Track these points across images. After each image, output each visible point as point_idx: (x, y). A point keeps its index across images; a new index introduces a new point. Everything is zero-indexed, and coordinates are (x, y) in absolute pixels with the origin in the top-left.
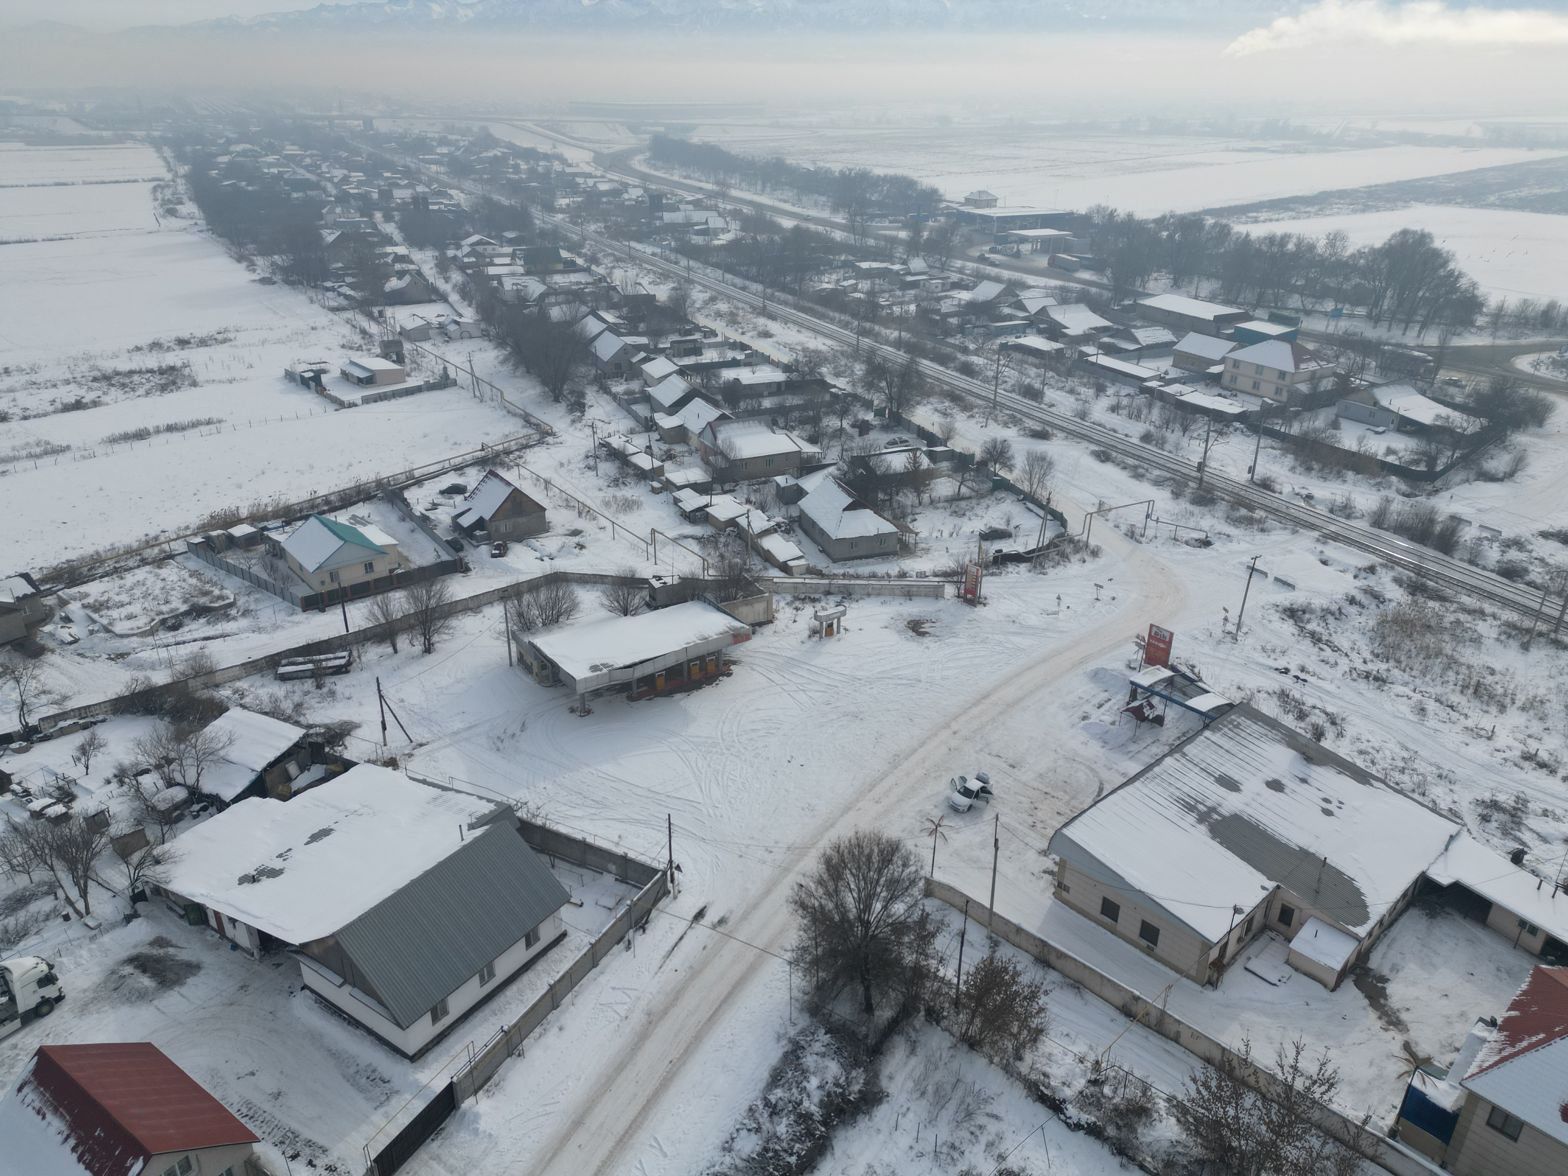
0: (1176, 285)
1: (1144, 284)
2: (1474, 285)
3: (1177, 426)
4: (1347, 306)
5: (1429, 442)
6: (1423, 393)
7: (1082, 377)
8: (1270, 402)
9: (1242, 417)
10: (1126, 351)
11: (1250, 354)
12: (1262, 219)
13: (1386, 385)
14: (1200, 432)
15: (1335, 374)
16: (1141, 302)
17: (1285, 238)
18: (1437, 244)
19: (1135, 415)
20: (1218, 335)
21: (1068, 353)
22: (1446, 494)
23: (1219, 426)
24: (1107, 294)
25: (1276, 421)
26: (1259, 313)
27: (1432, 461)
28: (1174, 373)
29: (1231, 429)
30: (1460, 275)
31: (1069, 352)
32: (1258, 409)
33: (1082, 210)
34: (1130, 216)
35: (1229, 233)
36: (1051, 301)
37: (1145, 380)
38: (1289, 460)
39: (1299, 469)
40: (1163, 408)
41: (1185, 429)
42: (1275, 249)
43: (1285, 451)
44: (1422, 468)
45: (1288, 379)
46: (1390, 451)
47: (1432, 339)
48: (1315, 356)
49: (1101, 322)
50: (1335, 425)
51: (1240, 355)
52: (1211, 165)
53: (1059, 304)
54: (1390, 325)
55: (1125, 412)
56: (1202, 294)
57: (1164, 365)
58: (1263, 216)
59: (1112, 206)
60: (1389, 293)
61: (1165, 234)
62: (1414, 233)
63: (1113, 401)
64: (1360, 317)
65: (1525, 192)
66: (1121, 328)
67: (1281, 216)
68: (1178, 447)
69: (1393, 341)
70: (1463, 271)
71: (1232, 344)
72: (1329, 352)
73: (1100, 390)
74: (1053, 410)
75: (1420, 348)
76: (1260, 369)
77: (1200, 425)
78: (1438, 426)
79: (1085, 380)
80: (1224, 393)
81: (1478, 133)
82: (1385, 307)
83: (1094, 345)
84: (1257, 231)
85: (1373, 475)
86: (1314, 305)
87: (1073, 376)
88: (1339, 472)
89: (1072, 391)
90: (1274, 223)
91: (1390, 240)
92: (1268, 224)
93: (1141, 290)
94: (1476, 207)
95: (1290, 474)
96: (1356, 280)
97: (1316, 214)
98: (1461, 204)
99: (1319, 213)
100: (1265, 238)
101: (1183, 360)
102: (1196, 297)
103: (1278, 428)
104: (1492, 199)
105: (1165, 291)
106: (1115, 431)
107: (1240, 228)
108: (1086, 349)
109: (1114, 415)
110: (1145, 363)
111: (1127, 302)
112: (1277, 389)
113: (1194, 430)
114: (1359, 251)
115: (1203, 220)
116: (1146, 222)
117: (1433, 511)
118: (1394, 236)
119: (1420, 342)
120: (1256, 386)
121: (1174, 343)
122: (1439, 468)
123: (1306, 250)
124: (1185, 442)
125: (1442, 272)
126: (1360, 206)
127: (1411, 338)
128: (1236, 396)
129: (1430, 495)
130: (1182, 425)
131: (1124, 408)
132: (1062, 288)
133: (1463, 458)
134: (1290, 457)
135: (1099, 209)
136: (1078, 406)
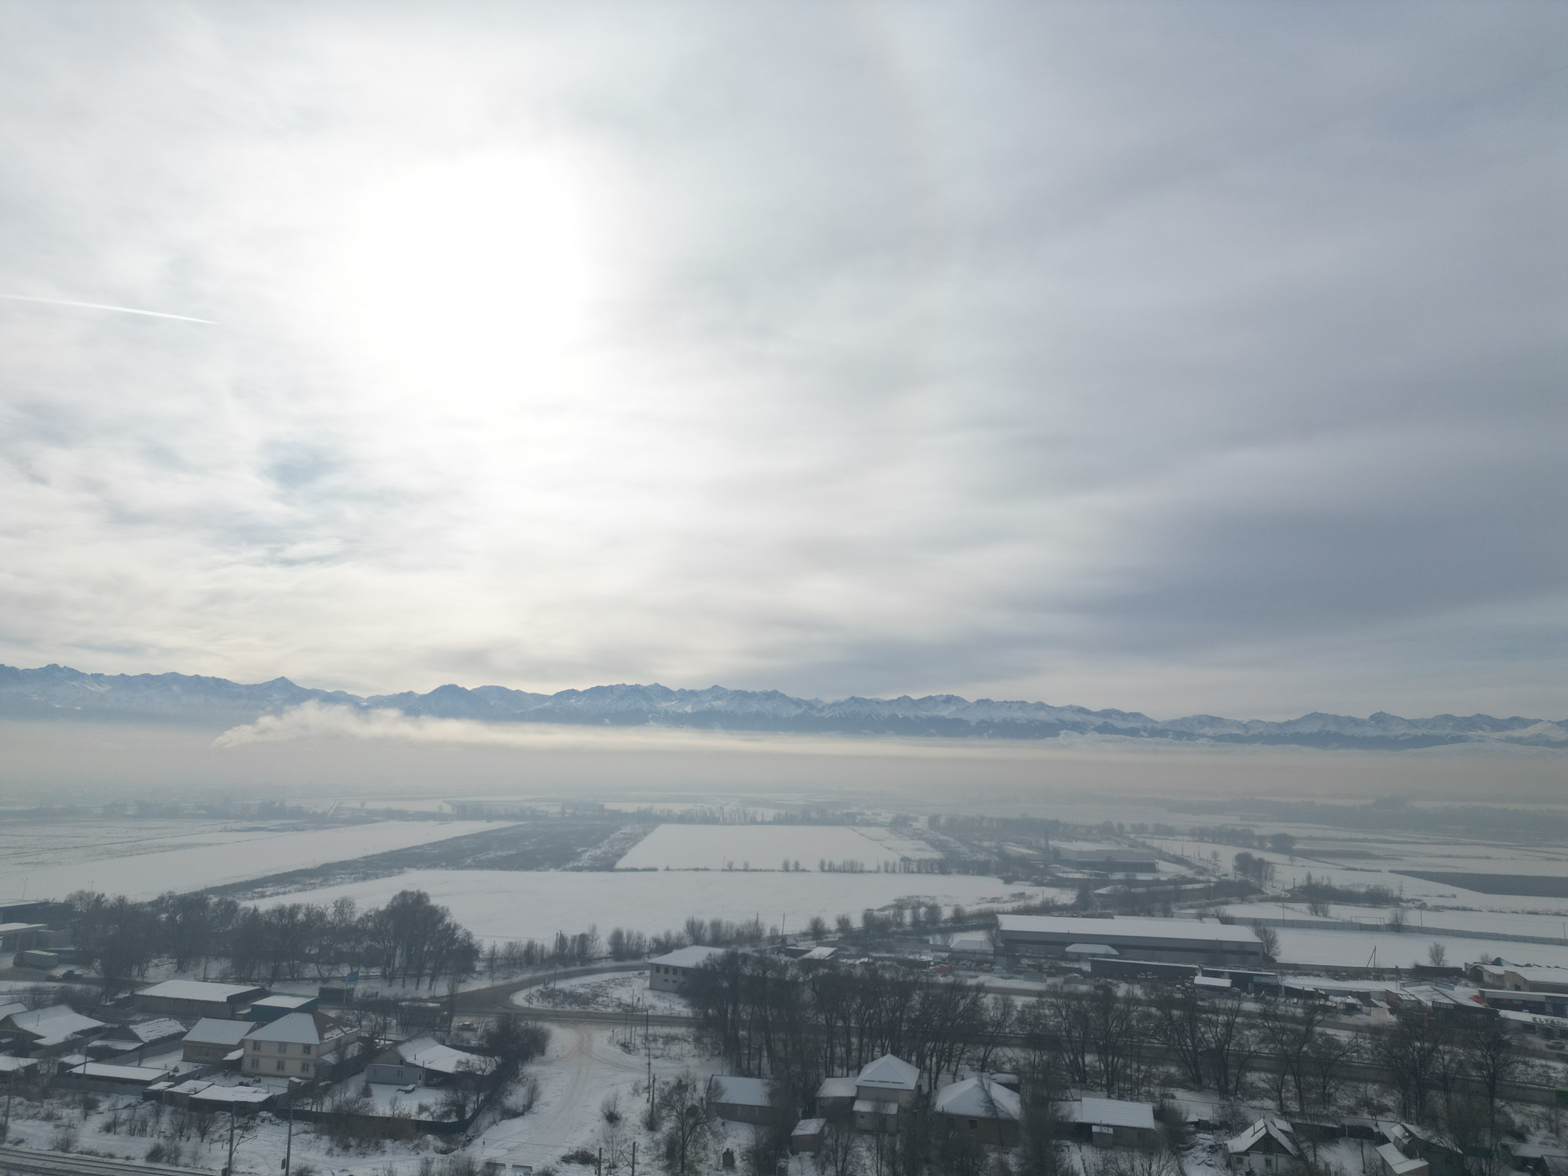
0: (181, 970)
1: (142, 973)
2: (469, 935)
3: (194, 1132)
4: (362, 969)
5: (456, 1091)
6: (443, 1043)
7: (63, 1096)
8: (298, 1080)
9: (268, 1104)
10: (124, 1052)
11: (271, 1032)
12: (268, 893)
13: (409, 1040)
14: (222, 1131)
15: (360, 1039)
16: (141, 993)
17: (294, 909)
18: (434, 902)
19: (138, 1129)
20: (233, 1017)
21: (43, 1069)
22: (478, 1141)
23: (243, 1121)
24: (95, 990)
25: (306, 1101)
26: (275, 987)
27: (460, 1109)
28: (185, 1069)
29: (258, 1121)
30: (456, 927)
31: (45, 1067)
32: (285, 1091)
33: (61, 898)
34: (121, 901)
35: (235, 910)
36: (19, 1008)
37: (149, 1083)
38: (325, 1142)
39: (337, 1150)
40: (174, 1113)
41: (203, 1133)
42: (285, 921)
43: (320, 1133)
44: (454, 1119)
45: (313, 1051)
46: (422, 1109)
47: (442, 989)
48: (338, 1023)
49: (88, 1023)
50: (366, 1093)
51: (258, 1035)
52: (210, 845)
53: (30, 1010)
54: (404, 982)
55: (125, 1128)
56: (213, 974)
57: (174, 1061)
58: (269, 890)
59: (98, 891)
60: (398, 952)
61: (164, 916)
62: (412, 894)
63: (108, 1117)
64: (375, 977)
65: (492, 855)
66: (116, 1026)
67: (287, 889)
68: (195, 1157)
69: (409, 996)
70: (458, 923)
71: (250, 1024)
72: (351, 1017)
73: (89, 1106)
74: (22, 1147)
75: (433, 999)
76: (283, 1046)
77: (221, 1124)
78: (461, 1072)
79: (68, 1099)
80: (245, 1080)
81: (447, 809)
82: (397, 965)
83: (79, 1053)
84: (265, 905)
85: (410, 1139)
86: (330, 971)
87: (52, 1097)
88: (377, 1144)
89: (49, 1117)
90: (281, 897)
91: (392, 902)
92: (275, 897)
93: (139, 979)
94: (458, 869)
95: (327, 1158)
96: (367, 943)
97: (321, 885)
98: (446, 867)
99: (325, 883)
100: (274, 911)
101: (194, 1052)
102: (205, 980)
103: (308, 1108)
104: (469, 861)
105: (168, 978)
106: (111, 1156)
107: (247, 904)
108: (68, 1059)
109: (111, 1136)
110: (147, 1063)
111: (121, 996)
112: (303, 1065)
113: (215, 1132)
114: (366, 915)
115: (206, 899)
116: (141, 905)
117: (470, 1163)
118: (395, 898)
119: (432, 994)
120: (280, 1066)
121: (183, 1034)
122: (468, 1115)
123: (315, 917)
124: (204, 1149)
125: (440, 927)
126: (361, 875)
127: (423, 991)
128: (259, 1081)
129: (464, 1145)
130: (199, 1129)
131: (123, 1124)
132: (34, 991)
133: (487, 1100)
134: (326, 1138)
135: (82, 896)
136: (60, 1134)
